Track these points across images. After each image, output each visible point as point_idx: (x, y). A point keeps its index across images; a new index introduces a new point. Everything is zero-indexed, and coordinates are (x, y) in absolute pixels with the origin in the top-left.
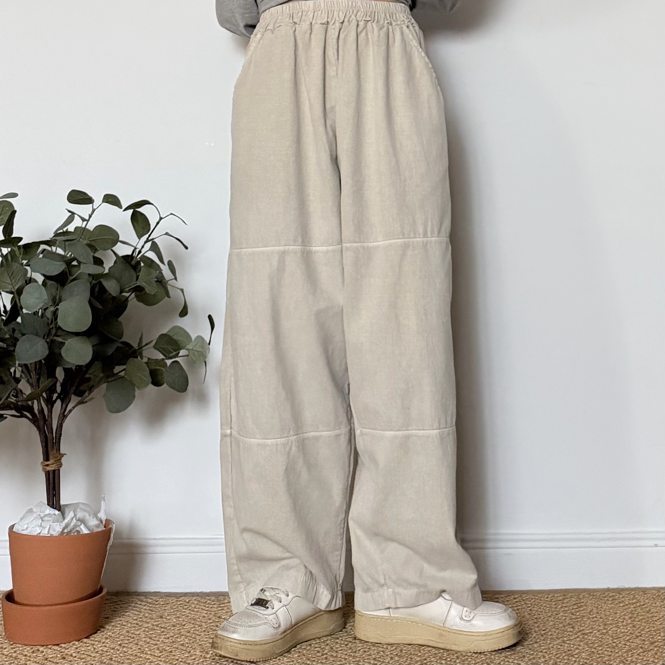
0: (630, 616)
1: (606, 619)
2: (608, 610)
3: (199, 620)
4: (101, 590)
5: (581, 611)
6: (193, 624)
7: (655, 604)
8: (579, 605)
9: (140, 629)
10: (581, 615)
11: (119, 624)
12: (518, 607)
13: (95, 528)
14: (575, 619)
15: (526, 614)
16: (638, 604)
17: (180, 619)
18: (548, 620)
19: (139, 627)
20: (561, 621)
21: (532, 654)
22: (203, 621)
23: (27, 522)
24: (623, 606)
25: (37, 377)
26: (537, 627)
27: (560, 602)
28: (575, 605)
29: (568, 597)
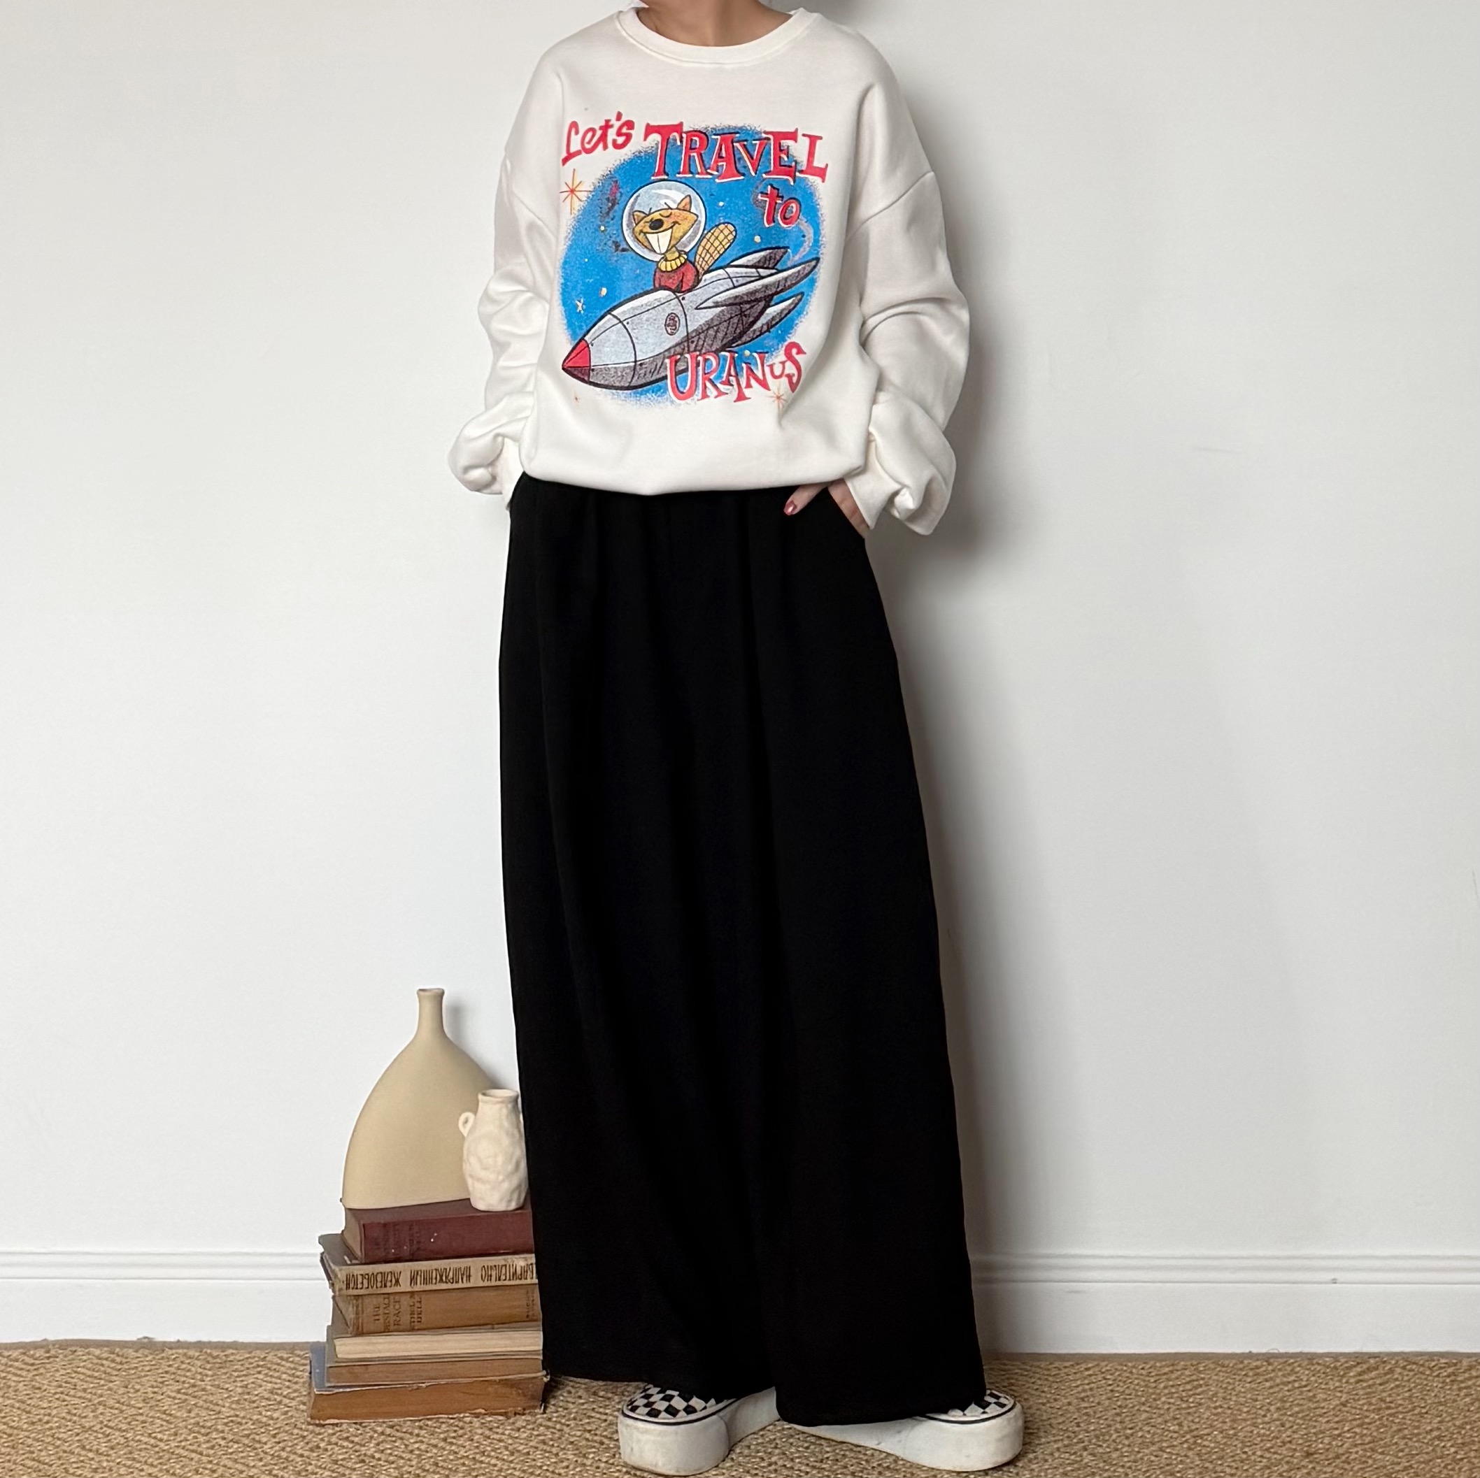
0: (1278, 1405)
1: (1239, 1410)
2: (1242, 1395)
3: (561, 1398)
5: (1196, 1394)
7: (1326, 1384)
8: (1195, 1383)
10: (1197, 1400)
12: (1092, 1385)
14: (1185, 1409)
15: (1104, 1397)
16: (1296, 1385)
18: (1138, 1410)
20: (1162, 1412)
21: (1107, 1470)
22: (569, 1399)
24: (1271, 1387)
26: (1121, 1422)
27: (1165, 1377)
28: (1188, 1382)
29: (1176, 1367)
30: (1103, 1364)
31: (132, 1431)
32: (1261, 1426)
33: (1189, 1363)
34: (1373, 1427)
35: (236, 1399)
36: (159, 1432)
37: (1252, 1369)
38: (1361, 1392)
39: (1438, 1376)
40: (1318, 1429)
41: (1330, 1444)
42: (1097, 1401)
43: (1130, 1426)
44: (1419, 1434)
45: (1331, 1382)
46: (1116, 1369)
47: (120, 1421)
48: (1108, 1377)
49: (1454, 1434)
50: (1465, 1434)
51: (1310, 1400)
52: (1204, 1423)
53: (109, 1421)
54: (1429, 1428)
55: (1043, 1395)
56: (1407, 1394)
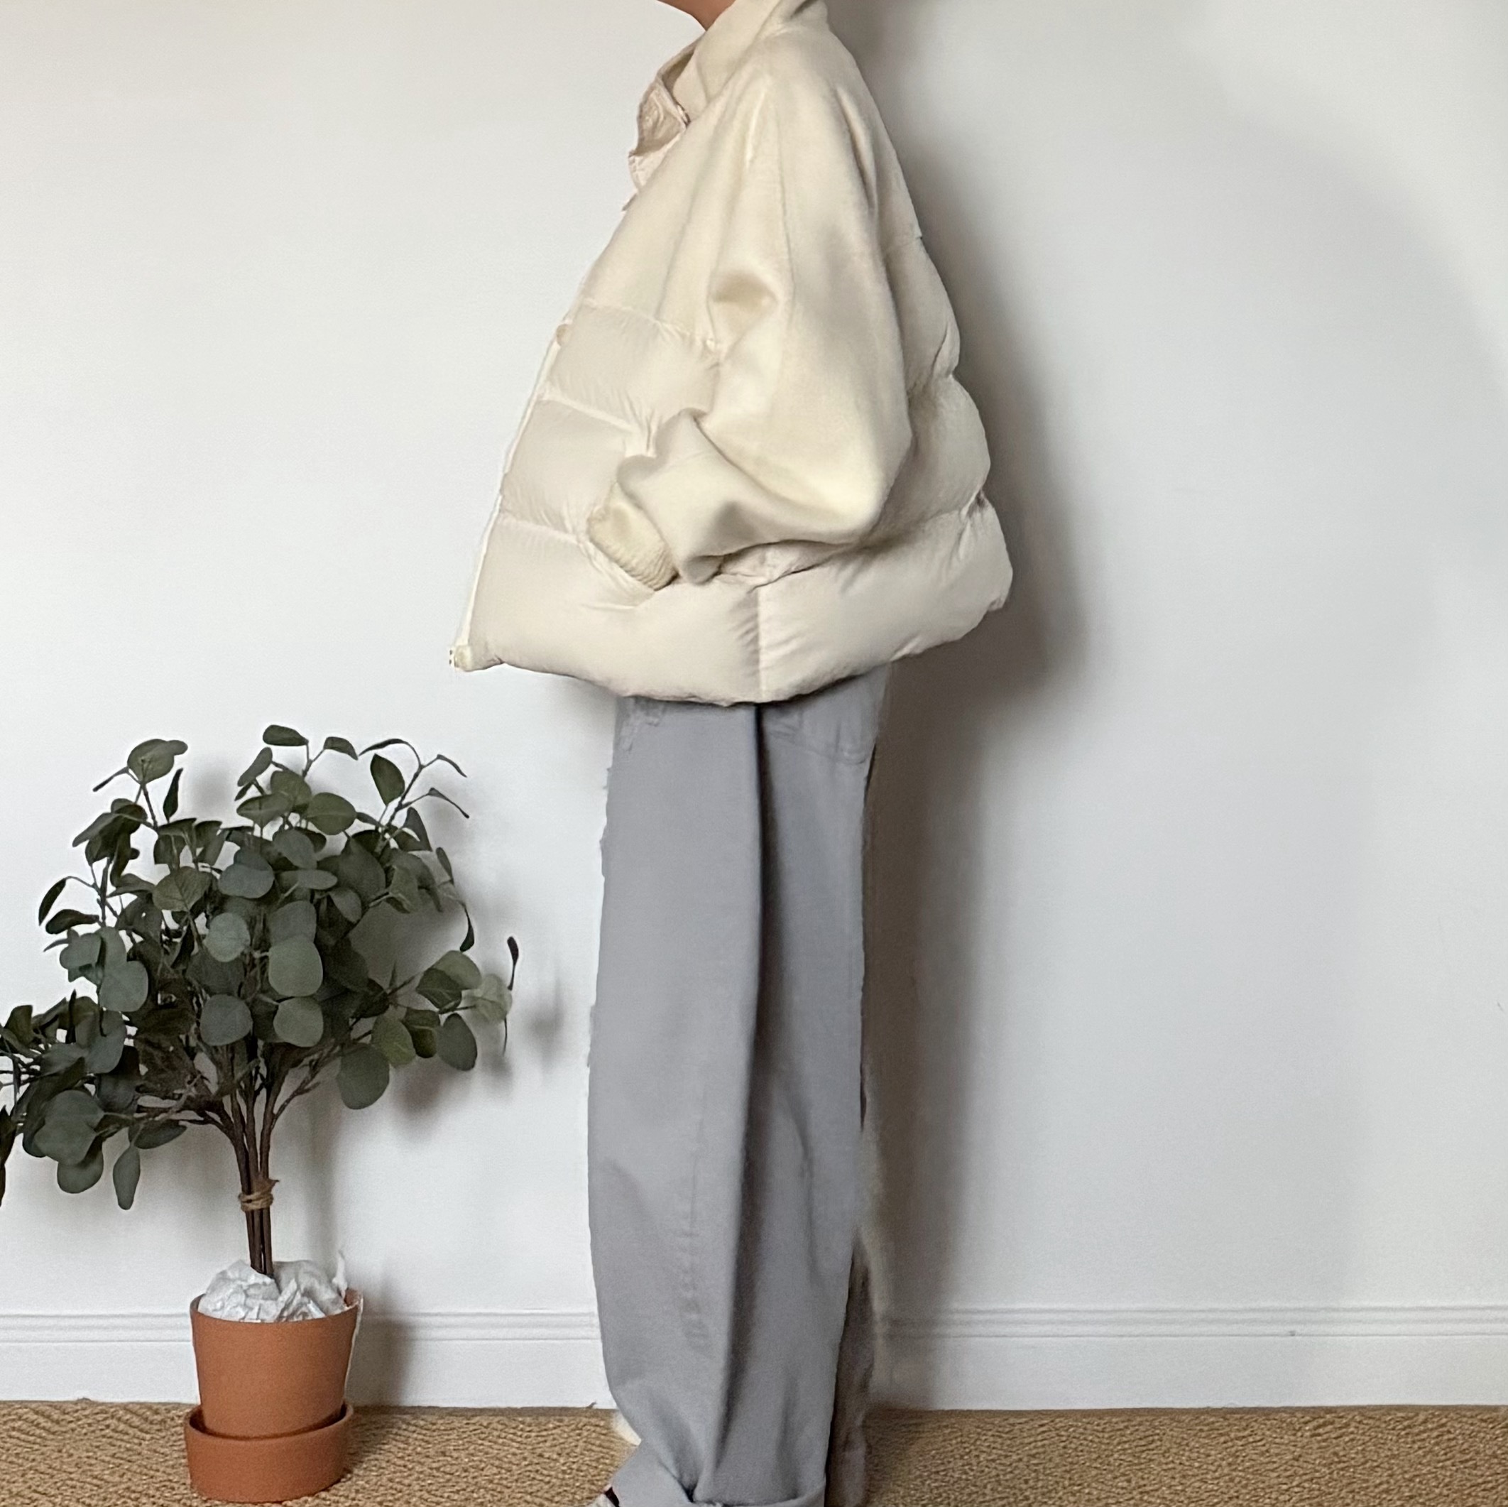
0: (1230, 1460)
1: (1190, 1465)
2: (1196, 1450)
3: (506, 1460)
4: (343, 1410)
5: (1149, 1450)
6: (497, 1467)
8: (1150, 1439)
9: (410, 1475)
10: (1149, 1457)
11: (375, 1466)
12: (1045, 1442)
13: (331, 1307)
15: (1055, 1454)
16: (1251, 1439)
17: (475, 1458)
18: (1089, 1466)
19: (409, 1472)
22: (514, 1461)
23: (220, 1297)
24: (1225, 1442)
25: (230, 1055)
27: (1119, 1433)
28: (1140, 1439)
29: (1134, 1423)
30: (1058, 1420)
31: (60, 1497)
32: (1210, 1482)
33: (1145, 1418)
34: (1322, 1481)
35: (171, 1463)
36: (89, 1497)
37: (1208, 1425)
38: (1315, 1446)
39: (1393, 1429)
40: (1267, 1484)
41: (1277, 1499)
42: (1048, 1457)
43: (1079, 1482)
44: (1367, 1488)
45: (1286, 1437)
46: (1072, 1426)
47: (49, 1486)
48: (1063, 1433)
49: (1400, 1487)
50: (1413, 1487)
51: (1262, 1454)
52: (1154, 1480)
53: (38, 1486)
54: (1378, 1482)
55: (994, 1451)
56: (1360, 1448)
